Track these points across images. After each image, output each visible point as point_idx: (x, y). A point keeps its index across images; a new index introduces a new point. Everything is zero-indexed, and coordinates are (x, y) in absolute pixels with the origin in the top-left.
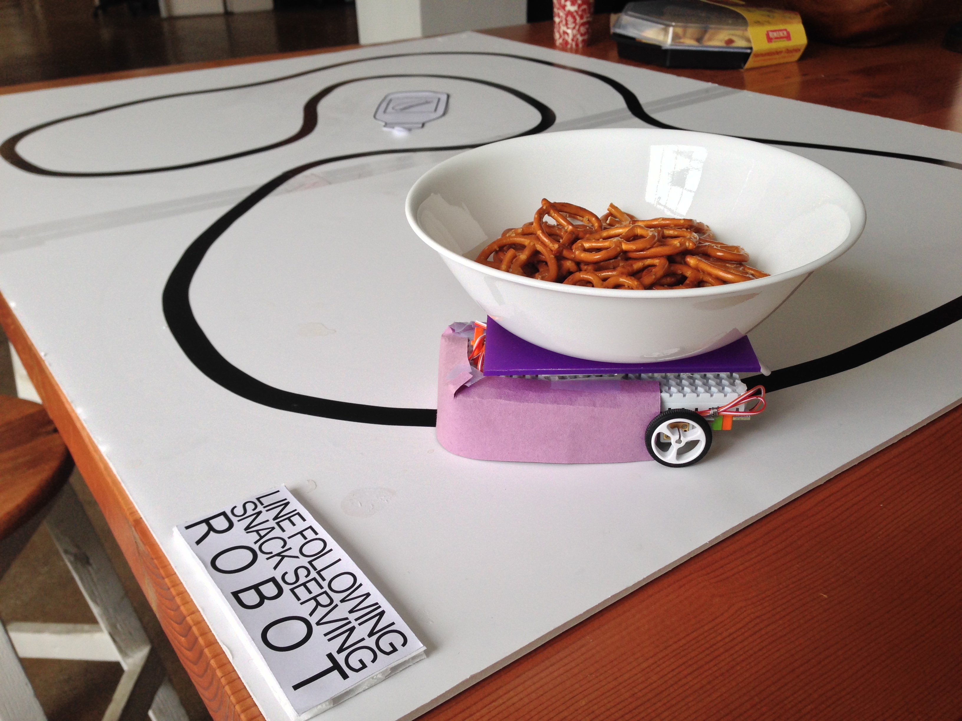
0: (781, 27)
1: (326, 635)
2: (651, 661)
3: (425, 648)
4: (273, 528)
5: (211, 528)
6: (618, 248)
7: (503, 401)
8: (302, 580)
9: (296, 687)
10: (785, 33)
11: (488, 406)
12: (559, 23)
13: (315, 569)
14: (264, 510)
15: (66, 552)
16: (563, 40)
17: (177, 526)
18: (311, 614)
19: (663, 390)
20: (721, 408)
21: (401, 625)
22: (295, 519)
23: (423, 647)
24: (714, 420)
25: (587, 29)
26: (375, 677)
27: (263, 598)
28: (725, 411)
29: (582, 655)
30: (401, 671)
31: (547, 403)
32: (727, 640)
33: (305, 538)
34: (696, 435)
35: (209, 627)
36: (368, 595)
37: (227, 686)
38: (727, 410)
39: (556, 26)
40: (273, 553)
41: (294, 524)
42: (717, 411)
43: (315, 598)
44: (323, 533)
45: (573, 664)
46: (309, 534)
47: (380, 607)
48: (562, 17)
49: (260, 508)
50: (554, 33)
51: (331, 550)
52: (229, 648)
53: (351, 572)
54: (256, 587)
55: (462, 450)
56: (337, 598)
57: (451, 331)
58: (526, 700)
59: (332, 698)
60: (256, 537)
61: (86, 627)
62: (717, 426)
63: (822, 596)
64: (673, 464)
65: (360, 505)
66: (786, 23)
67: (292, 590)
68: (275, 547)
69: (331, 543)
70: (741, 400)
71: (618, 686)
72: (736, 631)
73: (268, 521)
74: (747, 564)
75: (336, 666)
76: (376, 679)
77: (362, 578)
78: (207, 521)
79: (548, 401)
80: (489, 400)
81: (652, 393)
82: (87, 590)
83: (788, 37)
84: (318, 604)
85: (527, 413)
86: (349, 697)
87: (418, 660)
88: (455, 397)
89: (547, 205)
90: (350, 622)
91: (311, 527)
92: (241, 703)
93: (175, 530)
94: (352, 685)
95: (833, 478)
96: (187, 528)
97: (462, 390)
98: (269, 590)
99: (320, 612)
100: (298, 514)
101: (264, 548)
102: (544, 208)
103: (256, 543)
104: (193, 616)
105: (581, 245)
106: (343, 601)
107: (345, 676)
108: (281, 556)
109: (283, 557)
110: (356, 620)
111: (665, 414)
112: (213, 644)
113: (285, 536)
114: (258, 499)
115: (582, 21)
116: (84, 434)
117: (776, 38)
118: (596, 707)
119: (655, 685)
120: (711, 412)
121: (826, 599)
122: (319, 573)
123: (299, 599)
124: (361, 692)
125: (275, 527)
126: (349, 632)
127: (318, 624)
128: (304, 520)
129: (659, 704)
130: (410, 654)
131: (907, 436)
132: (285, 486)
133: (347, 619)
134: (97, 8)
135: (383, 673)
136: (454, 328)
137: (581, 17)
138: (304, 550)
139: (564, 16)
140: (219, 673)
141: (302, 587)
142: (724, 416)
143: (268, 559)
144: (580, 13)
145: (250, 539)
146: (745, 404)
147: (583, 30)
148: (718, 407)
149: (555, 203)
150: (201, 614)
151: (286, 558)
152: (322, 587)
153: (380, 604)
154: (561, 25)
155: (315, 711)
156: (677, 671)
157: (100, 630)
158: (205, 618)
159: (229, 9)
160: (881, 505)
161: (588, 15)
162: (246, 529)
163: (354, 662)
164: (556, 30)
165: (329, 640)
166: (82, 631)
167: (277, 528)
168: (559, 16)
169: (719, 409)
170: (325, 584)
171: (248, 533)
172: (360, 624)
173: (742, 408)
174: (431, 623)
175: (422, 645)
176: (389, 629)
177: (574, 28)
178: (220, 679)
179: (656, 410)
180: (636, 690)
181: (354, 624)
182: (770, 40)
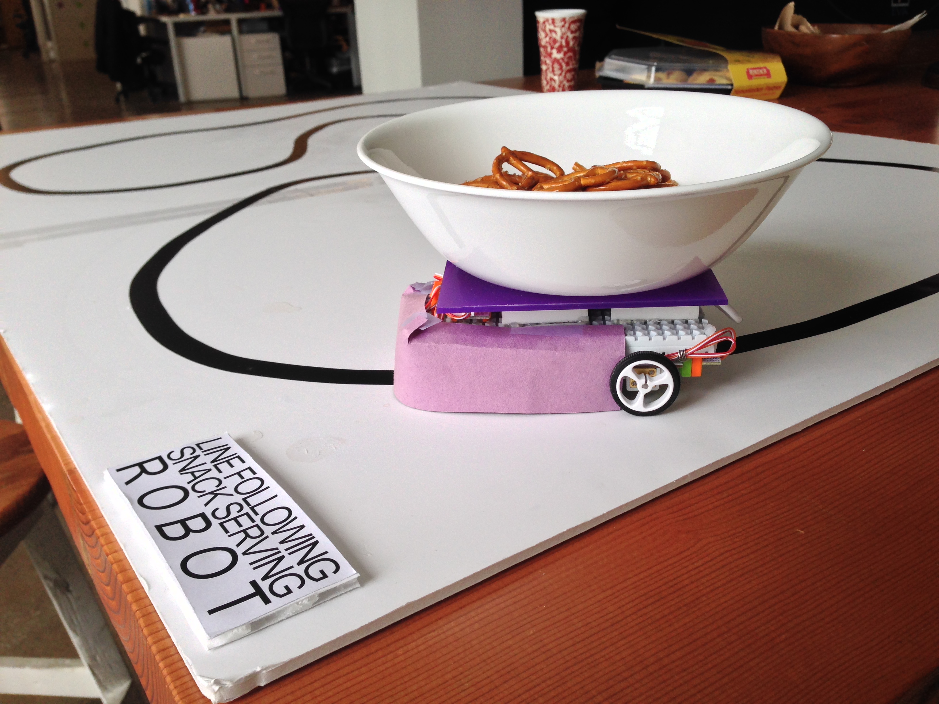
0: (761, 65)
1: (251, 564)
2: (609, 592)
3: (358, 575)
4: (210, 470)
5: (144, 471)
6: (577, 183)
7: (459, 346)
8: (234, 514)
9: (211, 612)
10: (765, 71)
11: (443, 351)
12: (546, 70)
13: (248, 504)
14: (202, 454)
15: (46, 577)
16: (550, 86)
17: (108, 469)
18: (238, 545)
19: (628, 334)
20: (689, 350)
21: (335, 554)
22: (235, 462)
23: (356, 574)
24: (682, 364)
25: (574, 76)
26: (300, 603)
27: (188, 531)
28: (692, 353)
29: (533, 587)
30: (331, 599)
31: (506, 348)
32: (693, 573)
33: (242, 477)
34: (663, 379)
35: (130, 563)
36: (302, 527)
37: (141, 619)
38: (694, 353)
39: (543, 74)
40: (206, 491)
41: (232, 466)
42: (685, 353)
43: (245, 531)
44: (261, 472)
45: (522, 596)
46: (247, 474)
47: (314, 537)
48: (548, 65)
49: (198, 452)
50: (542, 80)
51: (268, 487)
52: (146, 581)
53: (287, 507)
54: (183, 522)
55: (418, 402)
56: (268, 530)
57: (412, 291)
58: (468, 630)
59: (250, 622)
60: (190, 477)
61: (68, 661)
62: (687, 372)
63: (799, 532)
64: (640, 412)
65: (306, 452)
66: (765, 61)
67: (221, 524)
68: (210, 486)
69: (269, 481)
70: (708, 341)
71: (570, 616)
72: (703, 564)
73: (205, 463)
74: (717, 504)
75: (258, 592)
76: (300, 605)
77: (297, 511)
78: (140, 465)
79: (507, 345)
80: (445, 344)
81: (616, 336)
82: (66, 618)
83: (768, 74)
84: (247, 536)
85: (485, 359)
86: (271, 624)
87: (351, 588)
88: (409, 342)
89: (507, 152)
90: (279, 552)
91: (250, 468)
92: (153, 635)
93: (106, 473)
94: (274, 609)
95: (812, 426)
96: (118, 470)
97: (416, 334)
98: (198, 524)
99: (249, 542)
100: (239, 457)
101: (197, 488)
102: (504, 154)
103: (189, 483)
104: (114, 554)
105: (541, 186)
106: (274, 533)
107: (267, 601)
108: (215, 494)
109: (216, 495)
110: (286, 550)
111: (629, 356)
112: (132, 580)
113: (221, 476)
114: (198, 445)
115: (568, 68)
116: (31, 398)
117: (757, 75)
118: (544, 636)
119: (611, 615)
120: (679, 355)
121: (802, 535)
122: (252, 509)
123: (227, 531)
124: (285, 619)
125: (212, 469)
126: (277, 561)
127: (245, 553)
128: (243, 462)
129: (615, 633)
130: (341, 581)
131: (890, 389)
132: (228, 434)
133: (277, 549)
134: (120, 93)
135: (310, 599)
136: (414, 287)
137: (567, 64)
138: (240, 489)
139: (551, 64)
140: (134, 607)
141: (233, 521)
142: (693, 359)
143: (199, 497)
144: (566, 60)
145: (184, 480)
146: (714, 346)
147: (569, 76)
148: (685, 349)
149: (515, 151)
150: (123, 552)
151: (219, 496)
152: (253, 521)
153: (314, 535)
154: (548, 72)
155: (230, 636)
156: (637, 601)
157: (81, 665)
158: (127, 556)
159: (245, 94)
160: (863, 450)
161: (574, 62)
162: (180, 471)
163: (279, 588)
164: (543, 77)
165: (254, 568)
166: (64, 666)
167: (214, 469)
168: (545, 63)
169: (686, 352)
170: (257, 519)
171: (182, 474)
172: (290, 554)
173: (711, 349)
174: (369, 555)
175: (355, 572)
176: (322, 558)
177: (560, 75)
178: (134, 613)
179: (621, 354)
180: (589, 620)
181: (285, 553)
182: (750, 77)
